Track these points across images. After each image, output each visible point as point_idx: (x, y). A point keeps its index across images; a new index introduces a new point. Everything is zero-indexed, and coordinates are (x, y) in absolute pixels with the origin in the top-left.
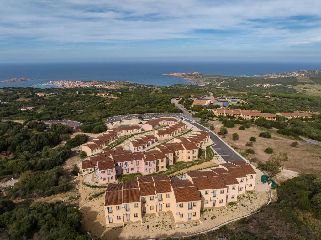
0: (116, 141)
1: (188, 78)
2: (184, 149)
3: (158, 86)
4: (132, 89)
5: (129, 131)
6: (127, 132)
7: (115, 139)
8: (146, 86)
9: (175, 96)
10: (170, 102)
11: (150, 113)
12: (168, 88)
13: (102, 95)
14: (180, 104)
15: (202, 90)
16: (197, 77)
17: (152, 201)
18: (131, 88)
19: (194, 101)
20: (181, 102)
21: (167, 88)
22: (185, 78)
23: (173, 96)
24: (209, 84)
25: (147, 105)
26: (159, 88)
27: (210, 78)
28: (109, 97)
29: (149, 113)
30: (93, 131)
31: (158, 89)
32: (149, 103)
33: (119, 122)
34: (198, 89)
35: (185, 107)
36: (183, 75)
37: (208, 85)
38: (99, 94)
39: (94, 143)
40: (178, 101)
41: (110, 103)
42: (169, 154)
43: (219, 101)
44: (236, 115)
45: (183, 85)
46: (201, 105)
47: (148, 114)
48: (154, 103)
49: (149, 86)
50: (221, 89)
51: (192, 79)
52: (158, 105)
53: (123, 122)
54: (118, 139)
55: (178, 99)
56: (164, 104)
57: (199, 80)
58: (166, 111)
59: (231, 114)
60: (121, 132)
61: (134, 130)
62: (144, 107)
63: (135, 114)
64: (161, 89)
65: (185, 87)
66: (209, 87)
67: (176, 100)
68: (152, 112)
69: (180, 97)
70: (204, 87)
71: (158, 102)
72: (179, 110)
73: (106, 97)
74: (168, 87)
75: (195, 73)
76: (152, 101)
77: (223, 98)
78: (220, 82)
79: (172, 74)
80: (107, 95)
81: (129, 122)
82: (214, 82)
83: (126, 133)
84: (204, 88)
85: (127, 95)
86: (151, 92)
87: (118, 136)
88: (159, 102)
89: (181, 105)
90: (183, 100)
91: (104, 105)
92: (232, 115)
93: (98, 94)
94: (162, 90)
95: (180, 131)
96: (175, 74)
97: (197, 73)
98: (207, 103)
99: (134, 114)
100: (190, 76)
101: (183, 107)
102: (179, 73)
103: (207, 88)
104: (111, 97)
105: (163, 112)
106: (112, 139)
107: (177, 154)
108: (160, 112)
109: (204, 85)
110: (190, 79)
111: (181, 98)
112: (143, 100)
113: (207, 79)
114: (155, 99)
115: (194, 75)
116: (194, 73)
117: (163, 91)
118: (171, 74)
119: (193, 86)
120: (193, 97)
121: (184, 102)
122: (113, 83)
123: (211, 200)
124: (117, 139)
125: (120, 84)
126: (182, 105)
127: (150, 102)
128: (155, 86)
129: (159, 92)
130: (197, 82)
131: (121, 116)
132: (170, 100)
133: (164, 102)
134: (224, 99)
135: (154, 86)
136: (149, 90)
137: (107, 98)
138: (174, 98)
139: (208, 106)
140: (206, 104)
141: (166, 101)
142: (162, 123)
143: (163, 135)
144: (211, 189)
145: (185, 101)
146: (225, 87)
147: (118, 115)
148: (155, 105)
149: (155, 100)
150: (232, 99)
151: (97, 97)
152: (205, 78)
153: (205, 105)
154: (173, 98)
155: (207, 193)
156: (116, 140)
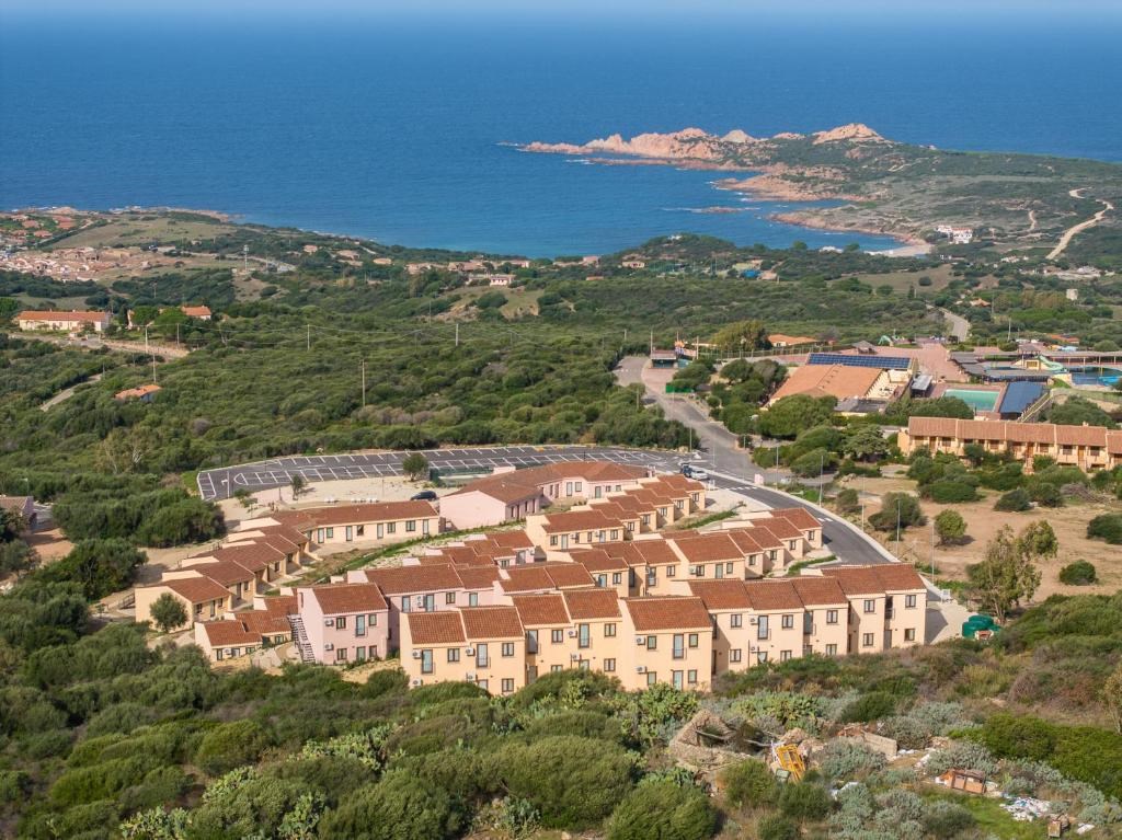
0: (308, 574)
1: (774, 185)
2: (678, 560)
3: (497, 258)
4: (264, 285)
5: (371, 529)
6: (361, 532)
7: (298, 568)
8: (382, 253)
9: (649, 336)
10: (610, 384)
11: (470, 448)
12: (592, 271)
13: (55, 332)
14: (685, 396)
15: (886, 290)
16: (856, 170)
17: (558, 647)
18: (255, 275)
19: (792, 371)
20: (693, 381)
21: (579, 272)
22: (749, 183)
23: (628, 338)
24: (963, 237)
25: (438, 398)
26: (506, 270)
27: (979, 179)
28: (116, 346)
29: (470, 443)
30: (151, 532)
31: (500, 282)
32: (447, 385)
33: (290, 489)
34: (854, 287)
35: (715, 414)
36: (730, 151)
37: (959, 250)
38: (28, 319)
39: (200, 575)
40: (668, 375)
41: (153, 388)
42: (610, 574)
43: (978, 379)
44: (1024, 448)
45: (729, 247)
46: (830, 402)
47: (464, 449)
48: (487, 390)
49: (411, 255)
50: (1061, 286)
51: (808, 195)
52: (525, 401)
53: (311, 490)
54: (312, 566)
55: (670, 363)
56: (563, 392)
57: (883, 201)
58: (580, 432)
59: (994, 442)
60: (323, 534)
61: (401, 525)
62: (417, 415)
63: (371, 452)
64: (529, 279)
65: (740, 267)
66: (960, 267)
67: (657, 363)
68: (486, 438)
69: (688, 347)
70: (912, 265)
71: (525, 382)
72: (672, 429)
73: (95, 343)
74: (587, 261)
75: (848, 131)
76: (475, 373)
77: (1019, 357)
78: (1069, 223)
79: (626, 138)
80: (98, 327)
81: (352, 493)
82: (1015, 223)
83: (356, 538)
84: (920, 274)
85: (256, 328)
86: (442, 308)
87: (314, 555)
88: (528, 383)
89: (690, 399)
90: (708, 366)
91: (118, 405)
92: (1002, 448)
93: (23, 324)
94: (540, 293)
95: (669, 520)
96: (651, 146)
97: (864, 131)
98: (885, 386)
99: (365, 453)
100: (790, 162)
101: (705, 410)
102: (691, 132)
103: (943, 276)
104: (131, 347)
105: (565, 439)
106: (283, 565)
107: (644, 579)
108: (542, 441)
109: (922, 249)
110: (789, 192)
111: (694, 354)
112: (403, 368)
113: (949, 193)
114: (497, 359)
115: (835, 155)
116: (836, 134)
117: (544, 303)
118: (613, 143)
119: (814, 254)
120: (787, 351)
121: (715, 379)
122: (75, 231)
123: (751, 650)
124: (308, 565)
125: (147, 238)
126: (693, 403)
127: (460, 382)
128: (470, 256)
129: (507, 312)
130: (859, 220)
131: (278, 460)
132: (612, 366)
133: (561, 376)
134: (1019, 363)
135: (459, 257)
136: (420, 292)
137: (105, 350)
138: (643, 350)
139: (881, 410)
140: (874, 394)
141: (576, 373)
142: (563, 493)
143: (573, 533)
144: (751, 610)
145: (725, 374)
146: (1102, 267)
147: (260, 455)
148: (496, 397)
149: (499, 368)
150: (1083, 366)
151: (18, 344)
152: (932, 183)
153: (864, 404)
154: (631, 351)
155: (735, 626)
156: (305, 569)
